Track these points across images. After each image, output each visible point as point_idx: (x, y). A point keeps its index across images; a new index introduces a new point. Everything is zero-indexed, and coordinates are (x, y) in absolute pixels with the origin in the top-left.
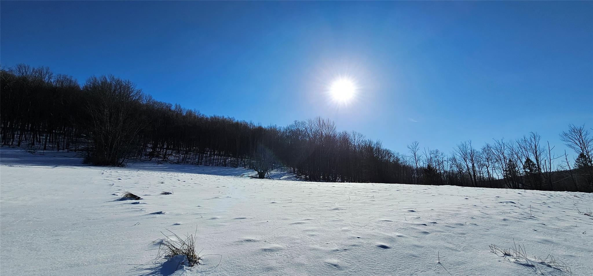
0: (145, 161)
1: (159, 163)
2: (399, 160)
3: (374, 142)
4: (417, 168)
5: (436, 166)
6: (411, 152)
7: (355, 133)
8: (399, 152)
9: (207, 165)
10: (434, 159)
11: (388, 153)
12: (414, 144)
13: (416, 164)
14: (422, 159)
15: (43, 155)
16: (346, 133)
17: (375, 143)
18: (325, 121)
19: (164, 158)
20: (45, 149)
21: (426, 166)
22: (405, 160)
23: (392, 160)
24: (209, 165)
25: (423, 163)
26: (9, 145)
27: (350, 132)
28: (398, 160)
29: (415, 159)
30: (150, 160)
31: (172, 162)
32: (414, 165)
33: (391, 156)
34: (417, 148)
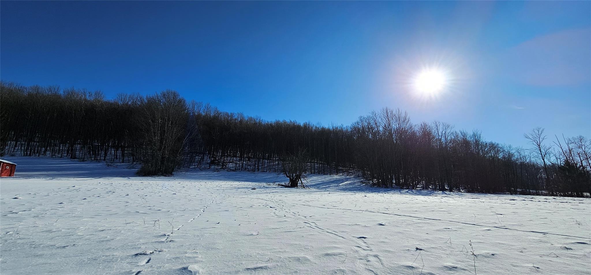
0: (204, 169)
1: (217, 170)
2: (513, 155)
3: (469, 133)
4: (545, 166)
5: (581, 161)
6: (532, 143)
7: (438, 123)
8: (511, 145)
9: (264, 172)
10: (575, 151)
11: (493, 146)
12: (537, 132)
13: (543, 160)
14: (553, 151)
15: (117, 167)
16: (425, 125)
17: (472, 134)
18: (394, 112)
19: (223, 166)
20: (123, 162)
21: (561, 162)
22: (523, 154)
23: (501, 156)
24: (267, 172)
25: (555, 158)
26: (97, 160)
27: (430, 122)
28: (510, 155)
29: (540, 152)
30: (209, 168)
31: (230, 170)
32: (539, 162)
33: (498, 151)
34: (542, 137)
